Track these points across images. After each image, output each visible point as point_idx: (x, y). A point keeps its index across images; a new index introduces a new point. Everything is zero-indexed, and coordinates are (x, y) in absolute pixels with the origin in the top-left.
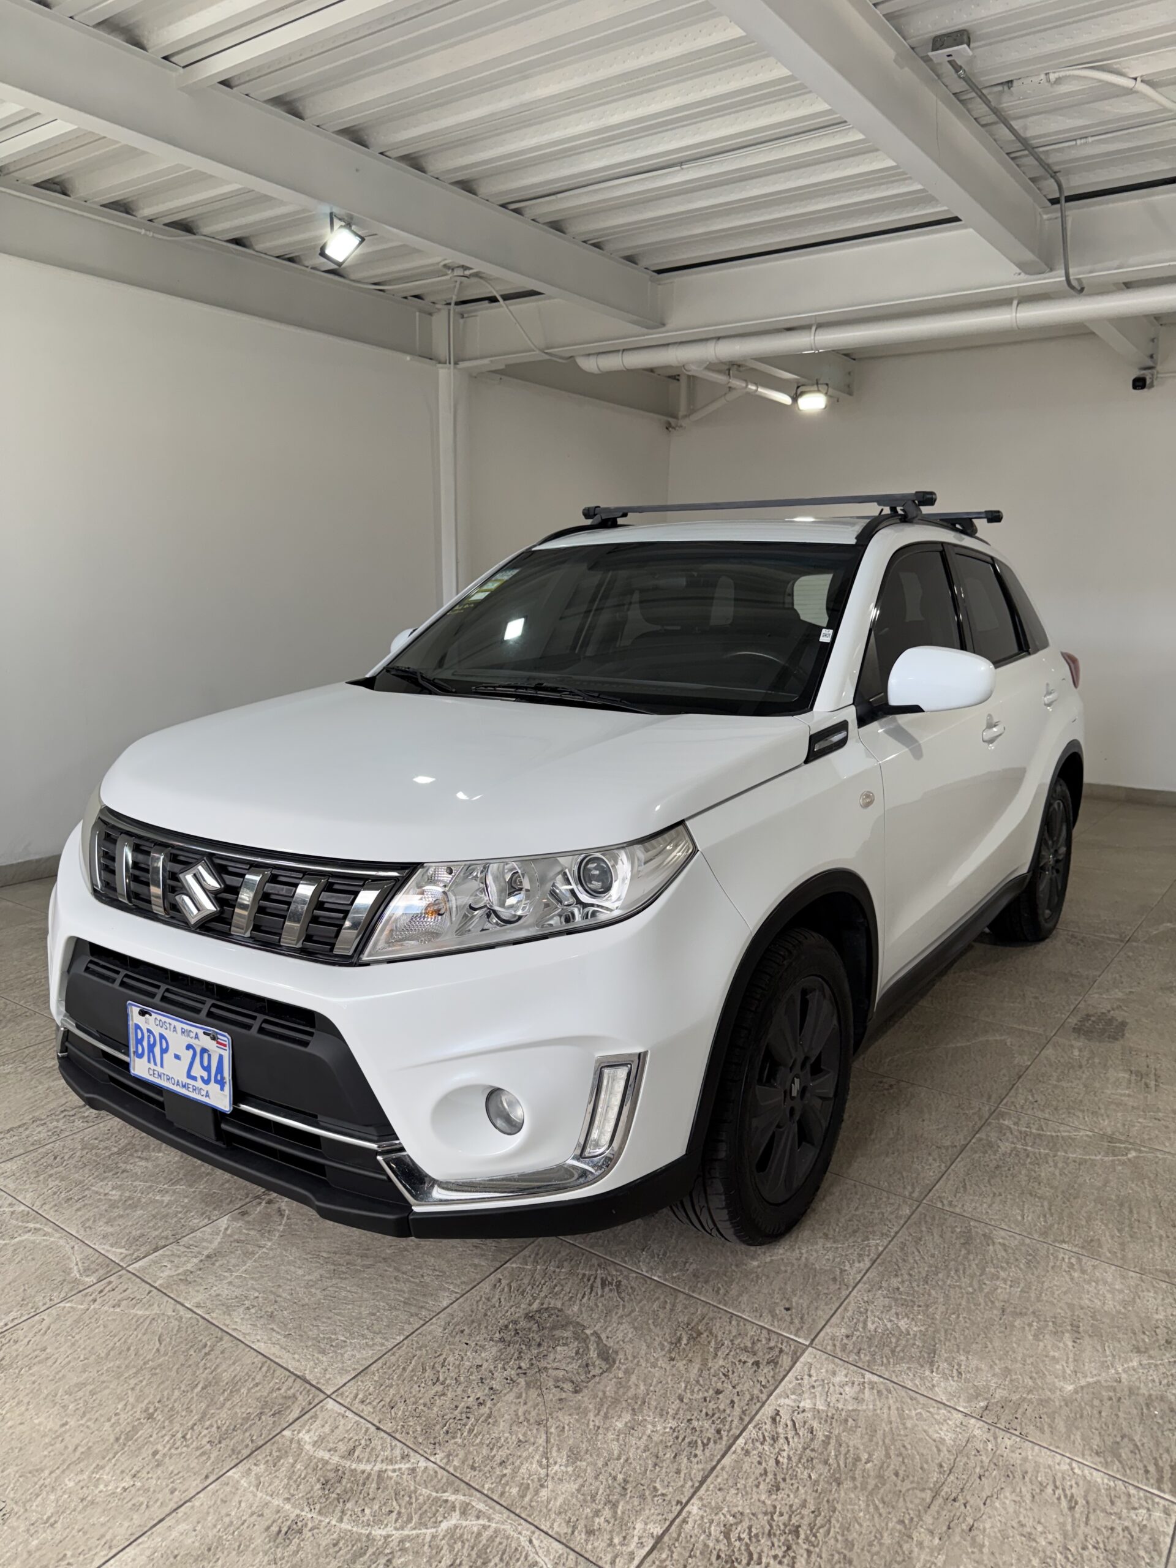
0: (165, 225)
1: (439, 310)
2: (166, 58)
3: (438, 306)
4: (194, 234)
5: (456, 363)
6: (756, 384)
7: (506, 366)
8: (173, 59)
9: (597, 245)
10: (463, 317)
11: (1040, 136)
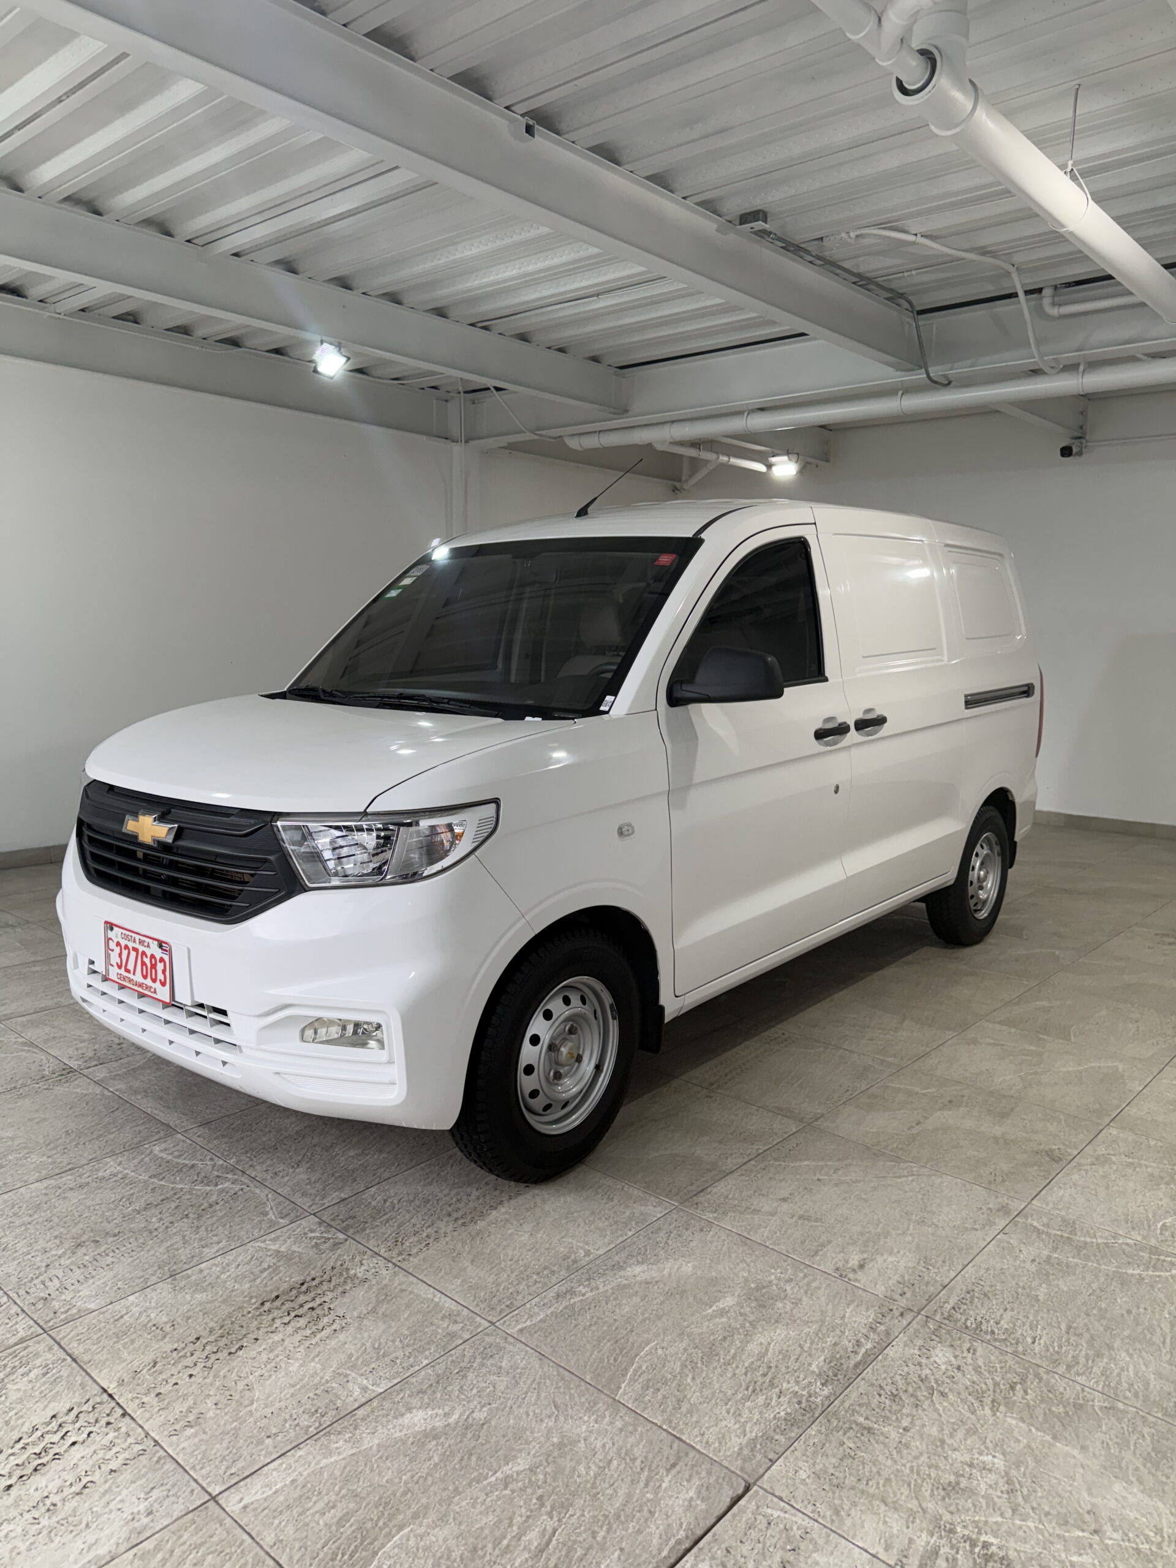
0: (216, 341)
1: (453, 398)
2: (189, 241)
3: (451, 394)
4: (240, 347)
5: (466, 442)
6: (728, 456)
7: (509, 443)
8: (193, 241)
9: (561, 350)
10: (474, 403)
11: (873, 271)
